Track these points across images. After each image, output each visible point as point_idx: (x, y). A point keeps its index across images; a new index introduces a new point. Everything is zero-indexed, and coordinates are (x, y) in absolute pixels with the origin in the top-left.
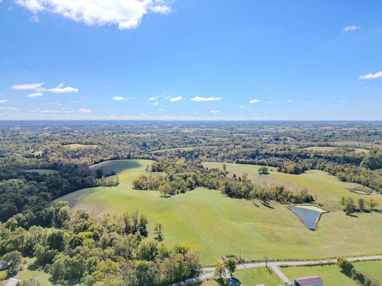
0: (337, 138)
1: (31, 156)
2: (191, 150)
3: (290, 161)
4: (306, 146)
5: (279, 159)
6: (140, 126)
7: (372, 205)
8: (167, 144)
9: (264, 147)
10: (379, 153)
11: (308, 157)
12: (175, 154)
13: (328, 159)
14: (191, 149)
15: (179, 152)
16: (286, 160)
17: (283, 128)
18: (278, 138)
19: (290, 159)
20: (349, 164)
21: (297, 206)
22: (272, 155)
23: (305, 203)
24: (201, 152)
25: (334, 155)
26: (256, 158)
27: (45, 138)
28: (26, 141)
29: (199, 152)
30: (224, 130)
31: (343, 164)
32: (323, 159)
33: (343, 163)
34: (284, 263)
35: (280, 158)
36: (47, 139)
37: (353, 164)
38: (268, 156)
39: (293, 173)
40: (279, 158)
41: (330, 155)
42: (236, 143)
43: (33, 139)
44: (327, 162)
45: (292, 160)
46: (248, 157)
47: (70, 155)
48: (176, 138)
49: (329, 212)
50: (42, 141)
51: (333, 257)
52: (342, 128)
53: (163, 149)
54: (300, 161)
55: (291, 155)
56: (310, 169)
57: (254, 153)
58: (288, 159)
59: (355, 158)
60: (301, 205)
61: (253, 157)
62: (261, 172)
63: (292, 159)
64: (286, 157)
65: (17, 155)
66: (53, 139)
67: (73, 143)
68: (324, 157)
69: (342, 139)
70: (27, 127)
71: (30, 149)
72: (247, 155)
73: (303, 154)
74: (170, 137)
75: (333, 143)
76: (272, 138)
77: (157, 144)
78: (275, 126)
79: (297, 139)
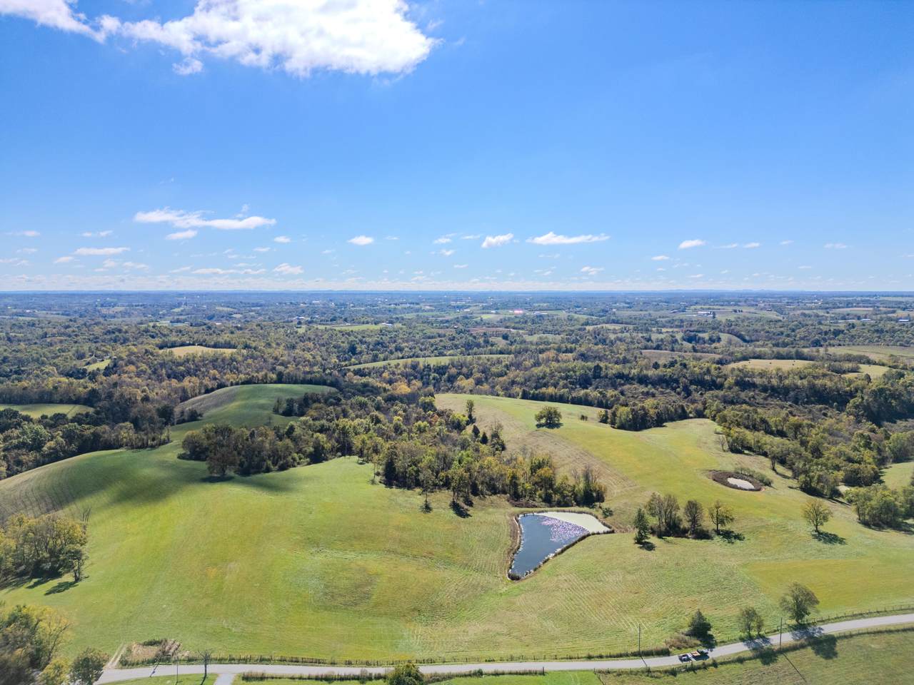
0: (852, 336)
1: (78, 371)
2: (443, 364)
3: (673, 393)
4: (739, 355)
5: (645, 390)
6: (390, 305)
7: (721, 521)
8: (406, 349)
9: (633, 359)
10: (909, 377)
11: (720, 387)
12: (403, 372)
13: (769, 391)
14: (444, 361)
15: (414, 367)
16: (662, 393)
17: (735, 311)
18: (696, 336)
19: (674, 389)
20: (821, 406)
21: (546, 511)
22: (632, 379)
23: (578, 505)
24: (465, 370)
25: (787, 382)
26: (591, 385)
27: (139, 333)
28: (97, 338)
29: (461, 369)
30: (584, 314)
31: (806, 406)
32: (757, 392)
33: (807, 403)
34: (258, 669)
35: (650, 386)
36: (145, 334)
37: (832, 407)
38: (622, 382)
39: (627, 426)
40: (647, 386)
41: (775, 382)
42: (566, 347)
43: (114, 333)
44: (765, 399)
45: (679, 394)
46: (571, 383)
47: (164, 371)
48: (438, 334)
49: (613, 532)
50: (131, 339)
51: (426, 659)
52: (894, 312)
53: (384, 360)
54: (696, 396)
55: (677, 381)
56: (695, 417)
57: (590, 374)
58: (668, 391)
59: (838, 391)
60: (558, 511)
61: (585, 382)
62: (543, 421)
63: (678, 390)
64: (664, 385)
65: (47, 370)
66: (157, 334)
67: (189, 345)
68: (761, 385)
69: (867, 341)
70: (141, 306)
71: (87, 356)
72: (571, 377)
73: (707, 377)
74: (425, 332)
75: (826, 350)
76: (679, 336)
77: (383, 347)
78: (722, 305)
79: (747, 338)
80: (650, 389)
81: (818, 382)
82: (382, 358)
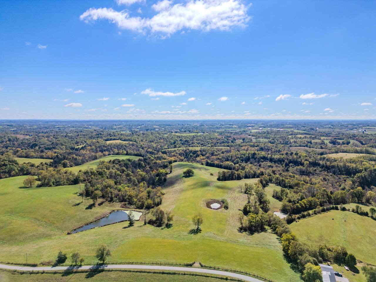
1: (72, 148)
13: (324, 168)
19: (282, 165)
20: (345, 176)
31: (338, 176)
32: (318, 168)
33: (340, 174)
55: (284, 161)
58: (279, 165)
79: (364, 142)
80: (272, 164)
81: (347, 164)
82: (178, 147)
